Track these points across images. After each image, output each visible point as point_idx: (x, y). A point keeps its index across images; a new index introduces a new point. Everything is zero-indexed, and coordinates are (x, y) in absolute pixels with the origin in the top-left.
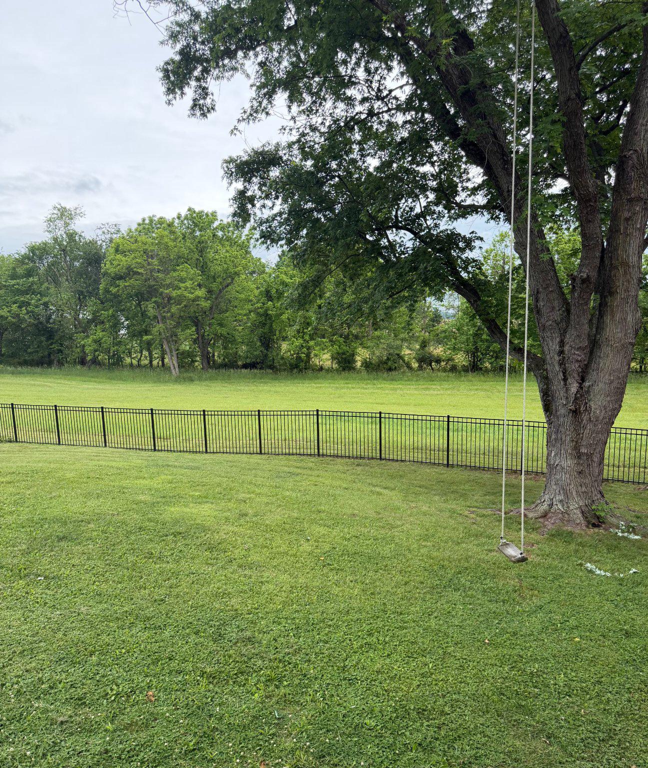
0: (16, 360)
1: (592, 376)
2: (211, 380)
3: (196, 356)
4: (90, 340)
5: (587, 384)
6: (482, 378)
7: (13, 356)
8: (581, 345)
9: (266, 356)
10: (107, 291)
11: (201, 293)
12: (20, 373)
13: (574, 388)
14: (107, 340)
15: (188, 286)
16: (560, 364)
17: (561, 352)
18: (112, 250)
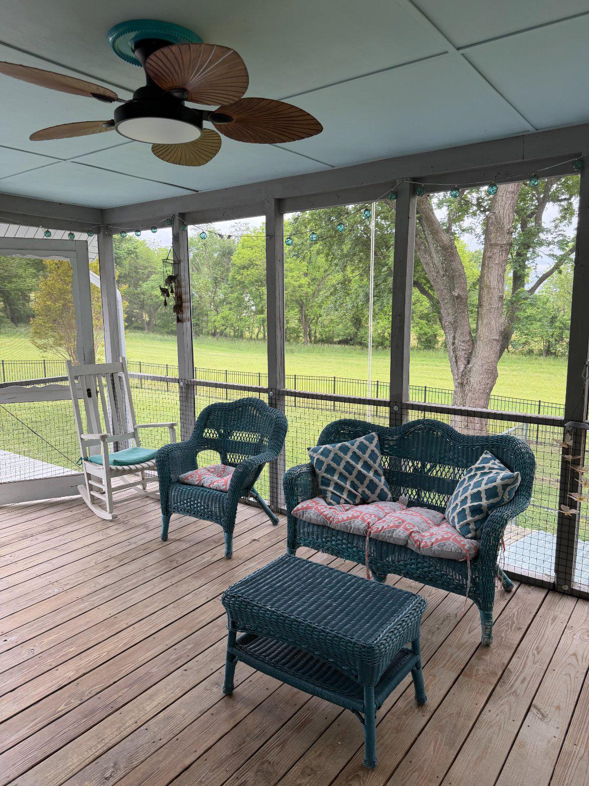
0: (166, 330)
1: (473, 360)
2: (308, 352)
3: (300, 332)
4: (219, 316)
5: (470, 366)
6: (552, 363)
7: (164, 326)
8: (464, 339)
9: (356, 333)
10: (234, 278)
11: (304, 281)
12: (166, 340)
13: (462, 367)
14: (233, 317)
15: (295, 275)
16: (454, 352)
17: (454, 343)
18: (240, 245)
